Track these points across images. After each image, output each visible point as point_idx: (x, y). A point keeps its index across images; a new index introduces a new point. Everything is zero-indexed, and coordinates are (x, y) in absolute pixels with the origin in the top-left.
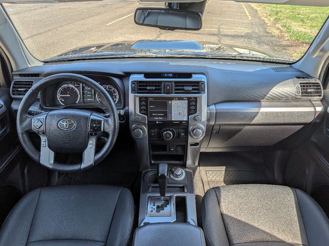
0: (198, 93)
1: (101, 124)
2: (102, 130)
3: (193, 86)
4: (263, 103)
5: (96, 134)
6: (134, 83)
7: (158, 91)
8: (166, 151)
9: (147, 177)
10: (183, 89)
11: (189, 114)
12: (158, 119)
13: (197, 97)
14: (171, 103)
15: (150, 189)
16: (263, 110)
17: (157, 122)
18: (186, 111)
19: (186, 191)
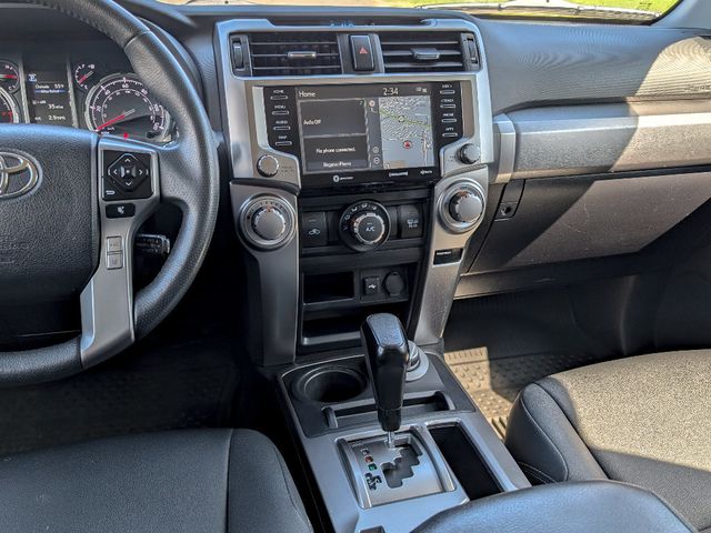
0: (461, 69)
1: (148, 167)
2: (156, 193)
3: (439, 48)
4: (636, 108)
5: (130, 211)
6: (238, 41)
7: (329, 64)
8: (351, 294)
9: (302, 386)
10: (411, 59)
11: (440, 142)
12: (338, 168)
13: (458, 82)
14: (377, 108)
15: (334, 420)
16: (646, 122)
17: (336, 179)
18: (428, 131)
19: (452, 407)
